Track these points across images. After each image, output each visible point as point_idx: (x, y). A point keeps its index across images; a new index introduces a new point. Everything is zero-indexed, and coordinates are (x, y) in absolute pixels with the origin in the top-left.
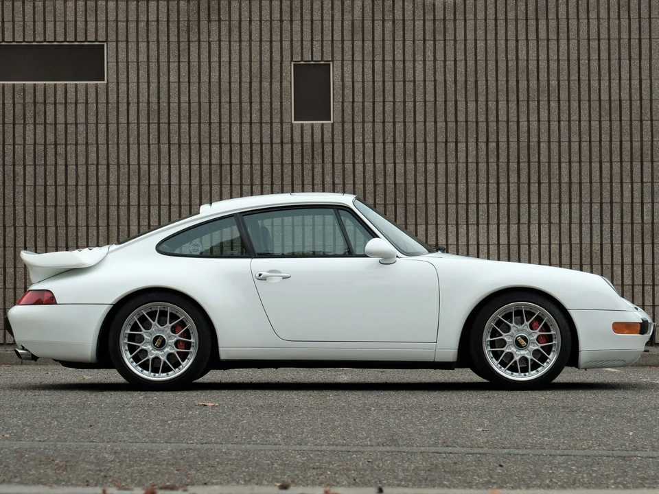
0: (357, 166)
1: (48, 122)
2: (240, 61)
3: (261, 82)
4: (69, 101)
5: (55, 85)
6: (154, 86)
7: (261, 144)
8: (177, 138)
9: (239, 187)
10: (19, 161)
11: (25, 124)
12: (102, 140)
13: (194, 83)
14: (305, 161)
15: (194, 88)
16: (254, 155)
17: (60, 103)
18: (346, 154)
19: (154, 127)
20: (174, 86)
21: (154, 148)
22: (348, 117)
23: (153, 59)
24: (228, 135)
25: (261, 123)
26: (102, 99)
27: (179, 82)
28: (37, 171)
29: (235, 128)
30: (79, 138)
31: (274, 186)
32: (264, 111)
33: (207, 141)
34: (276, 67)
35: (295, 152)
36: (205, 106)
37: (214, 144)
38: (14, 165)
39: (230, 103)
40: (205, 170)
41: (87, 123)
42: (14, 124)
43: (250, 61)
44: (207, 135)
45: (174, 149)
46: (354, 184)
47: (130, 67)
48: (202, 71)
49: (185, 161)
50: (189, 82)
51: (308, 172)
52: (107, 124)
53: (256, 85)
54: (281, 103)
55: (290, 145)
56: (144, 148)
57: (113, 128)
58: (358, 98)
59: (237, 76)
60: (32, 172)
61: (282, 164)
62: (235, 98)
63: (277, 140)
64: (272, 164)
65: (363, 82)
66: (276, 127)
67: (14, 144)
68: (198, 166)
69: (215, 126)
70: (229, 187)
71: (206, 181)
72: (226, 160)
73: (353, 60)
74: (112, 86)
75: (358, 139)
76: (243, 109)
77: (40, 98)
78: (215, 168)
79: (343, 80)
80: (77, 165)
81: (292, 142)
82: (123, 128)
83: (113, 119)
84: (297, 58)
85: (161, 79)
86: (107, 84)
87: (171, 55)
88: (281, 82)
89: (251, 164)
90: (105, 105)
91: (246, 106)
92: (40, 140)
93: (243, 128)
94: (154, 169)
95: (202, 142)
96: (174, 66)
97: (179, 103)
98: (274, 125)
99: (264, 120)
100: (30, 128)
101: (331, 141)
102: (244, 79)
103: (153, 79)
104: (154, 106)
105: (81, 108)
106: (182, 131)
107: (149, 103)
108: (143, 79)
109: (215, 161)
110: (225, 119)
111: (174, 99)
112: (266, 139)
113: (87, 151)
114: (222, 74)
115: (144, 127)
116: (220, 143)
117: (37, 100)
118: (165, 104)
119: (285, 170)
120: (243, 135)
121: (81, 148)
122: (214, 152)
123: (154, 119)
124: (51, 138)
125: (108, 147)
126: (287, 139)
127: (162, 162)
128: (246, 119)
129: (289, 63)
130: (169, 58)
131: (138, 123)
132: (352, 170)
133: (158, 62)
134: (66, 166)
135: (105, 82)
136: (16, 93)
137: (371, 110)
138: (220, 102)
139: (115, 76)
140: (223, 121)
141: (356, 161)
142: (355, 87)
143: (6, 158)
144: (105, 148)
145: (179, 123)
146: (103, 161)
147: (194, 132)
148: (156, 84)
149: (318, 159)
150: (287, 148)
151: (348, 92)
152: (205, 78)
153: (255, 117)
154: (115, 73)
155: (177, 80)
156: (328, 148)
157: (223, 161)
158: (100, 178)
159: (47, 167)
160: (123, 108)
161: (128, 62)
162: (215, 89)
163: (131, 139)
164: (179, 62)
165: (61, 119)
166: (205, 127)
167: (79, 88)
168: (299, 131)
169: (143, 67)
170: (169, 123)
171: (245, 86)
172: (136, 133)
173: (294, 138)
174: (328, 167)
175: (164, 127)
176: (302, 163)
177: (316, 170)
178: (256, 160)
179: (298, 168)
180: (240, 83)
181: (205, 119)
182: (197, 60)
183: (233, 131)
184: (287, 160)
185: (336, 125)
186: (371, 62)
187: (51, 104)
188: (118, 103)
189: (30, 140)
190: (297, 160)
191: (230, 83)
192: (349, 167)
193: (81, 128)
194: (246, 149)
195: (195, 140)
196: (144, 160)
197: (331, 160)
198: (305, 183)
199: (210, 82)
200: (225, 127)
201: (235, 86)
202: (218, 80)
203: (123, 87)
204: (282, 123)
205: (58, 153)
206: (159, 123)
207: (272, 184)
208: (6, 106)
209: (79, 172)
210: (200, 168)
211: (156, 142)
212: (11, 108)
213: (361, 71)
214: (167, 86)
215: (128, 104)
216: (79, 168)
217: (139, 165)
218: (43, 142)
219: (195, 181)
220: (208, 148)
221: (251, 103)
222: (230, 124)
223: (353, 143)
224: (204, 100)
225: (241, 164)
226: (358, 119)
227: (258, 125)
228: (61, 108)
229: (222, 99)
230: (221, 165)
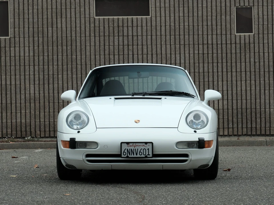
0: (265, 54)
1: (124, 35)
2: (212, 6)
3: (221, 16)
4: (134, 25)
5: (128, 18)
6: (172, 18)
7: (222, 44)
8: (183, 42)
9: (212, 64)
10: (111, 53)
11: (114, 36)
12: (149, 43)
13: (191, 16)
14: (242, 52)
15: (191, 19)
16: (218, 49)
17: (130, 26)
18: (260, 48)
19: (173, 37)
20: (182, 18)
21: (173, 46)
22: (261, 32)
23: (172, 6)
24: (207, 40)
25: (221, 35)
26: (149, 24)
27: (184, 16)
28: (120, 58)
29: (210, 37)
30: (139, 42)
31: (228, 63)
32: (223, 29)
33: (197, 43)
34: (228, 9)
35: (237, 48)
36: (196, 27)
37: (200, 44)
38: (109, 55)
39: (207, 25)
40: (196, 57)
41: (142, 36)
42: (109, 36)
43: (216, 6)
44: (197, 40)
45: (182, 47)
46: (264, 62)
47: (161, 9)
48: (194, 11)
49: (187, 52)
50: (188, 16)
51: (243, 57)
52: (151, 36)
53: (219, 17)
54: (231, 25)
55: (235, 45)
56: (168, 46)
57: (154, 37)
58: (265, 23)
59: (210, 13)
60: (118, 58)
61: (231, 53)
62: (209, 23)
63: (229, 42)
64: (227, 53)
65: (268, 15)
66: (228, 36)
67: (109, 45)
68: (193, 54)
69: (200, 36)
70: (207, 64)
71: (196, 61)
72: (206, 52)
73: (263, 6)
74: (154, 18)
75: (266, 41)
76: (213, 28)
77: (121, 24)
78: (201, 55)
79: (258, 15)
80: (138, 55)
81: (236, 43)
82: (159, 37)
83: (154, 34)
84: (237, 5)
85: (176, 15)
86: (151, 17)
87: (180, 4)
88: (230, 16)
89: (217, 53)
90: (150, 27)
91: (214, 27)
92: (121, 43)
93: (213, 37)
94: (173, 56)
95: (195, 43)
96: (181, 9)
97: (184, 25)
98: (227, 35)
99: (223, 33)
100: (116, 38)
101: (253, 42)
102: (213, 15)
103: (172, 15)
104: (173, 28)
105: (139, 28)
106: (186, 38)
107: (170, 26)
108: (168, 15)
109: (201, 52)
110: (205, 33)
111: (182, 24)
112: (224, 42)
113: (142, 48)
114: (203, 12)
115: (168, 37)
116: (203, 44)
117: (119, 25)
118: (178, 26)
119: (233, 56)
120: (213, 40)
121: (140, 47)
122: (200, 48)
123: (173, 33)
124: (126, 42)
125: (152, 46)
126: (233, 41)
127: (177, 53)
128: (215, 33)
129: (234, 7)
130: (179, 5)
131: (166, 35)
132: (263, 55)
133: (174, 7)
134: (133, 55)
135: (150, 16)
136: (110, 22)
137: (271, 28)
138: (203, 25)
139: (155, 14)
140: (204, 34)
141: (265, 52)
142: (264, 18)
143: (106, 52)
144: (151, 46)
145: (184, 35)
146: (150, 53)
147: (191, 39)
148: (173, 17)
149: (248, 51)
150: (233, 46)
151: (261, 20)
152: (195, 14)
153: (219, 32)
154: (155, 12)
155: (183, 15)
156: (252, 45)
157: (204, 52)
158: (148, 60)
159: (124, 56)
160: (158, 28)
161: (160, 7)
162: (200, 19)
163: (162, 43)
164: (184, 7)
165: (130, 33)
166: (196, 37)
167: (138, 19)
168: (239, 38)
169: (167, 9)
170: (180, 35)
171: (214, 18)
172: (164, 39)
173: (237, 41)
174: (252, 54)
175: (177, 37)
176: (240, 53)
177: (247, 56)
178: (219, 52)
179: (238, 55)
180: (212, 16)
181: (196, 33)
182: (192, 6)
183: (209, 38)
184: (233, 51)
185: (255, 35)
186: (271, 6)
187: (126, 27)
188: (156, 26)
189: (116, 43)
190: (238, 51)
191: (207, 16)
192: (261, 54)
193: (140, 38)
194: (215, 46)
195: (191, 43)
196: (168, 52)
197: (253, 51)
198: (242, 61)
199: (198, 16)
200: (205, 37)
201: (209, 18)
202: (201, 15)
203: (158, 19)
204: (231, 34)
205: (129, 49)
206: (175, 35)
207: (227, 62)
208: (105, 28)
209: (139, 58)
210: (194, 55)
211: (174, 44)
212: (108, 29)
213: (266, 10)
214: (178, 18)
215: (161, 26)
216: (139, 56)
217: (166, 54)
218: (122, 44)
219: (192, 61)
220: (197, 46)
221: (217, 25)
222: (207, 35)
223: (263, 43)
224: (196, 24)
225: (213, 53)
226: (266, 32)
227: (220, 35)
228: (130, 29)
229: (204, 24)
230: (203, 54)
